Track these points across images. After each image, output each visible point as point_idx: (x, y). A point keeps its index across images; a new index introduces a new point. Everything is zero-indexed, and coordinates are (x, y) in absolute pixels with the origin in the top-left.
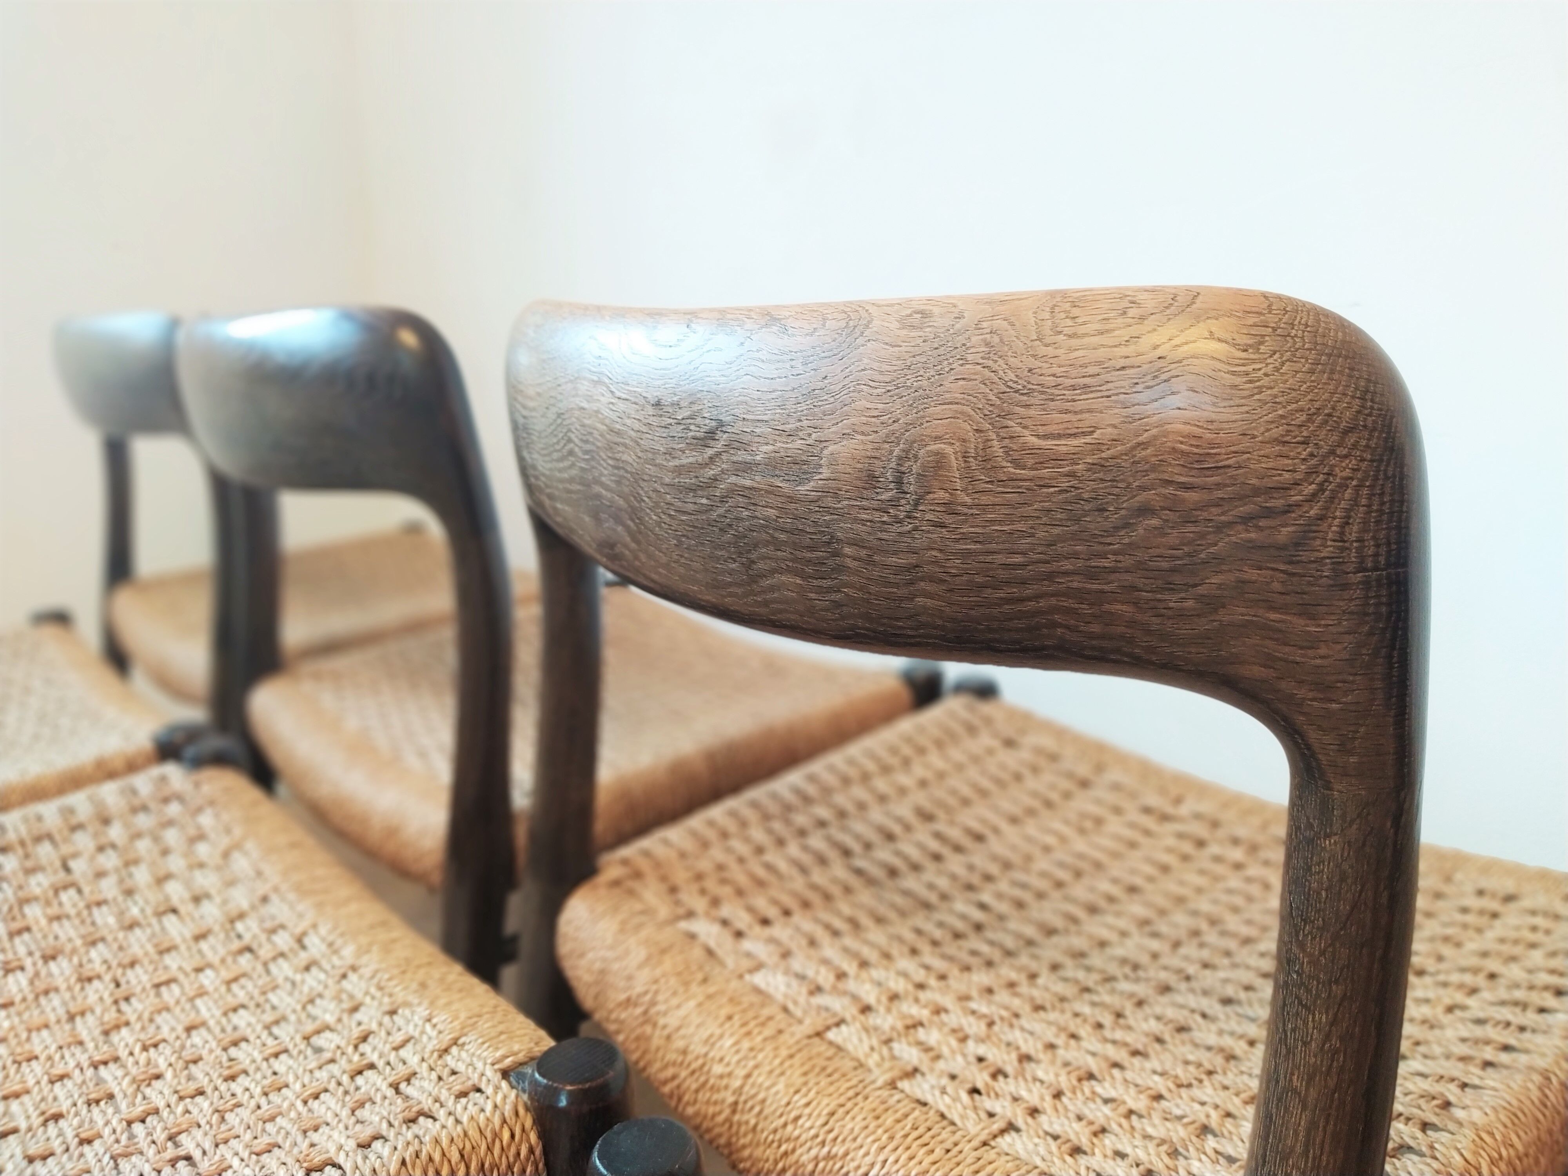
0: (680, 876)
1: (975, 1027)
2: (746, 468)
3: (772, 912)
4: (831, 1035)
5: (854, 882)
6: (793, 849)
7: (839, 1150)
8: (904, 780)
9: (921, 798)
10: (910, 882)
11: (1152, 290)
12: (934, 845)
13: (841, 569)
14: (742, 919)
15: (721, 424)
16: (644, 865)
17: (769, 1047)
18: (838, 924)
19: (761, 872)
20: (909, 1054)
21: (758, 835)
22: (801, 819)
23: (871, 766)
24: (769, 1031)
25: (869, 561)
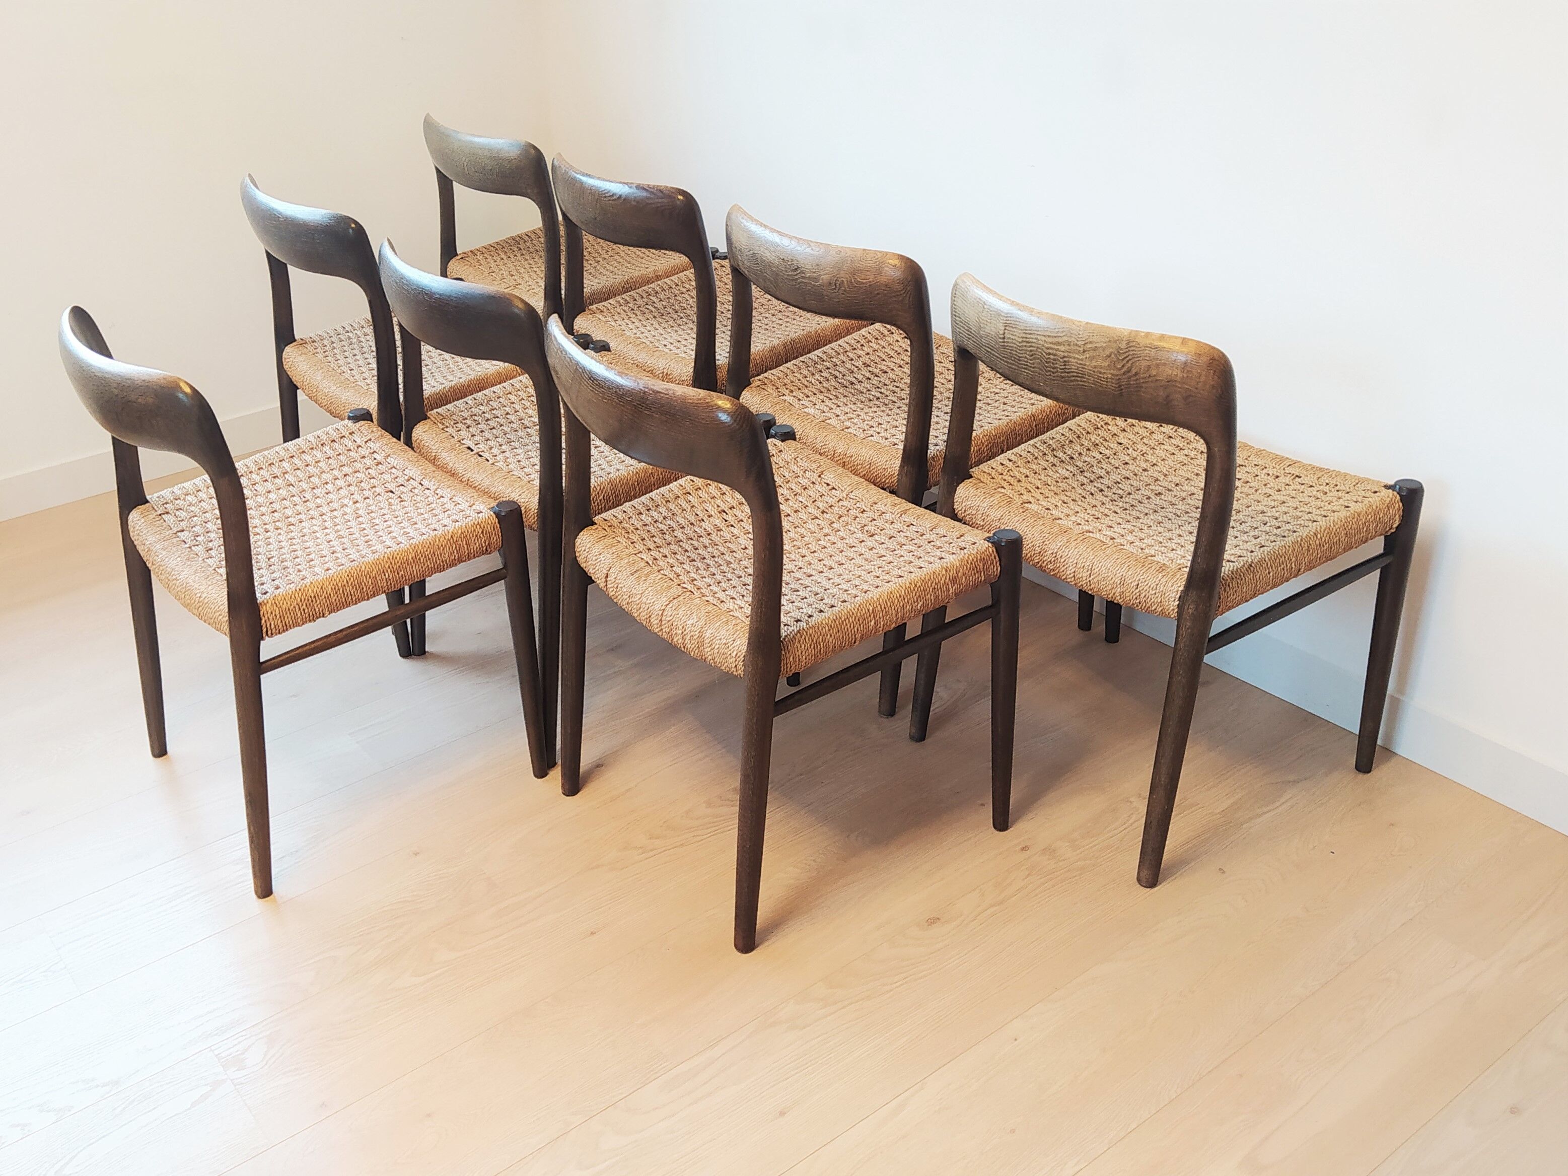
0: (779, 384)
1: (867, 418)
2: (803, 278)
3: (810, 394)
4: (827, 421)
5: (837, 385)
6: (817, 376)
7: (827, 443)
8: (860, 352)
9: (866, 359)
10: (858, 386)
11: (880, 252)
12: (868, 375)
13: (825, 301)
14: (801, 396)
15: (798, 268)
16: (766, 381)
17: (809, 424)
18: (831, 397)
19: (806, 383)
20: (848, 424)
21: (805, 372)
22: (820, 367)
23: (848, 348)
24: (809, 421)
25: (830, 300)
